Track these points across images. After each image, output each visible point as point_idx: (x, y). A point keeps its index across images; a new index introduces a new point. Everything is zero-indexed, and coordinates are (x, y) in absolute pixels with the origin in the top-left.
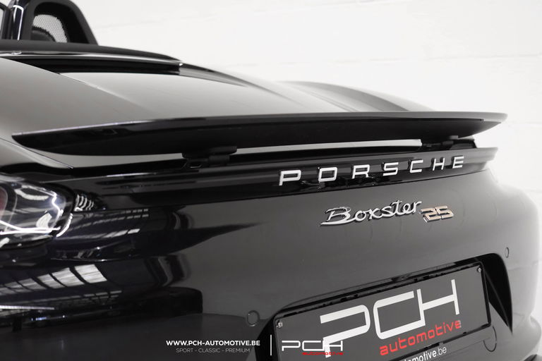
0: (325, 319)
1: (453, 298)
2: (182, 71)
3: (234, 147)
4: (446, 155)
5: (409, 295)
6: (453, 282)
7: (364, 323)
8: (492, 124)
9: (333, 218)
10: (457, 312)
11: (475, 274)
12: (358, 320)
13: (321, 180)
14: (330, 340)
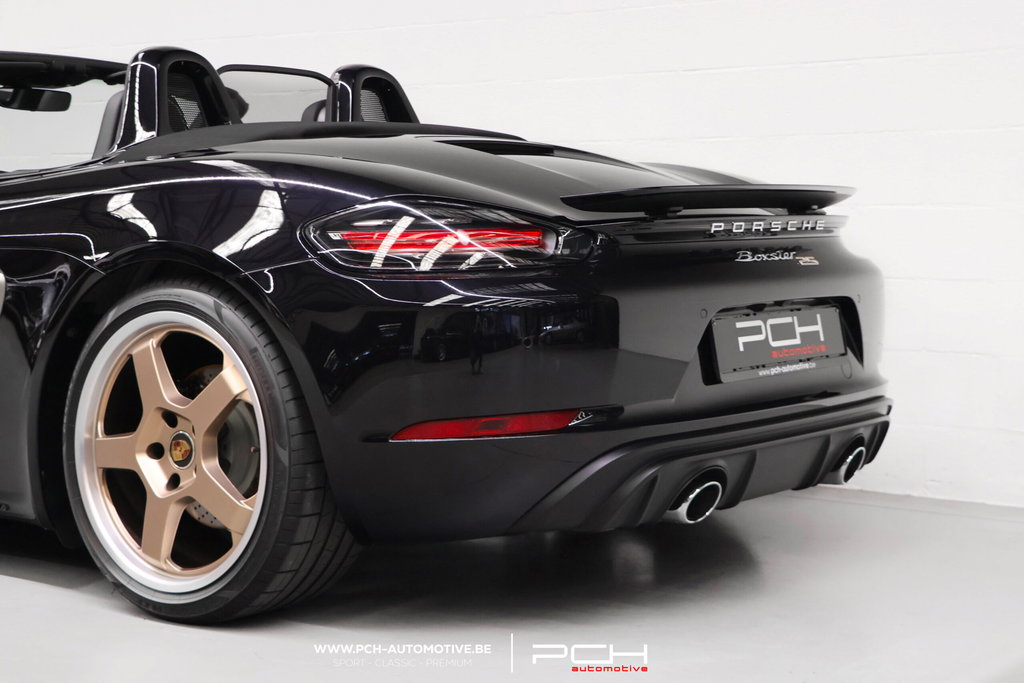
0: (739, 325)
1: (818, 328)
2: (556, 152)
3: (681, 208)
4: (813, 218)
5: (788, 320)
6: (818, 316)
7: (761, 333)
8: (844, 197)
9: (743, 258)
10: (822, 339)
11: (833, 313)
12: (757, 330)
13: (734, 231)
14: (742, 340)
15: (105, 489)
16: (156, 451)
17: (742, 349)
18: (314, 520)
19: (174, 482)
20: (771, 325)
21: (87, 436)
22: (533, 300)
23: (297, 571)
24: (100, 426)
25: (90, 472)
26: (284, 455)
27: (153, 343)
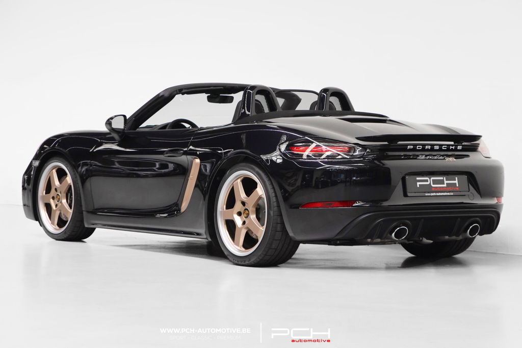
0: (418, 179)
1: (456, 182)
2: (387, 122)
5: (442, 178)
6: (457, 178)
9: (421, 157)
10: (457, 185)
13: (417, 149)
14: (418, 183)
15: (225, 226)
16: (239, 214)
17: (418, 186)
18: (281, 233)
19: (244, 223)
20: (433, 180)
21: (221, 210)
22: (350, 167)
23: (276, 249)
24: (225, 206)
25: (221, 221)
26: (272, 213)
27: (239, 181)
